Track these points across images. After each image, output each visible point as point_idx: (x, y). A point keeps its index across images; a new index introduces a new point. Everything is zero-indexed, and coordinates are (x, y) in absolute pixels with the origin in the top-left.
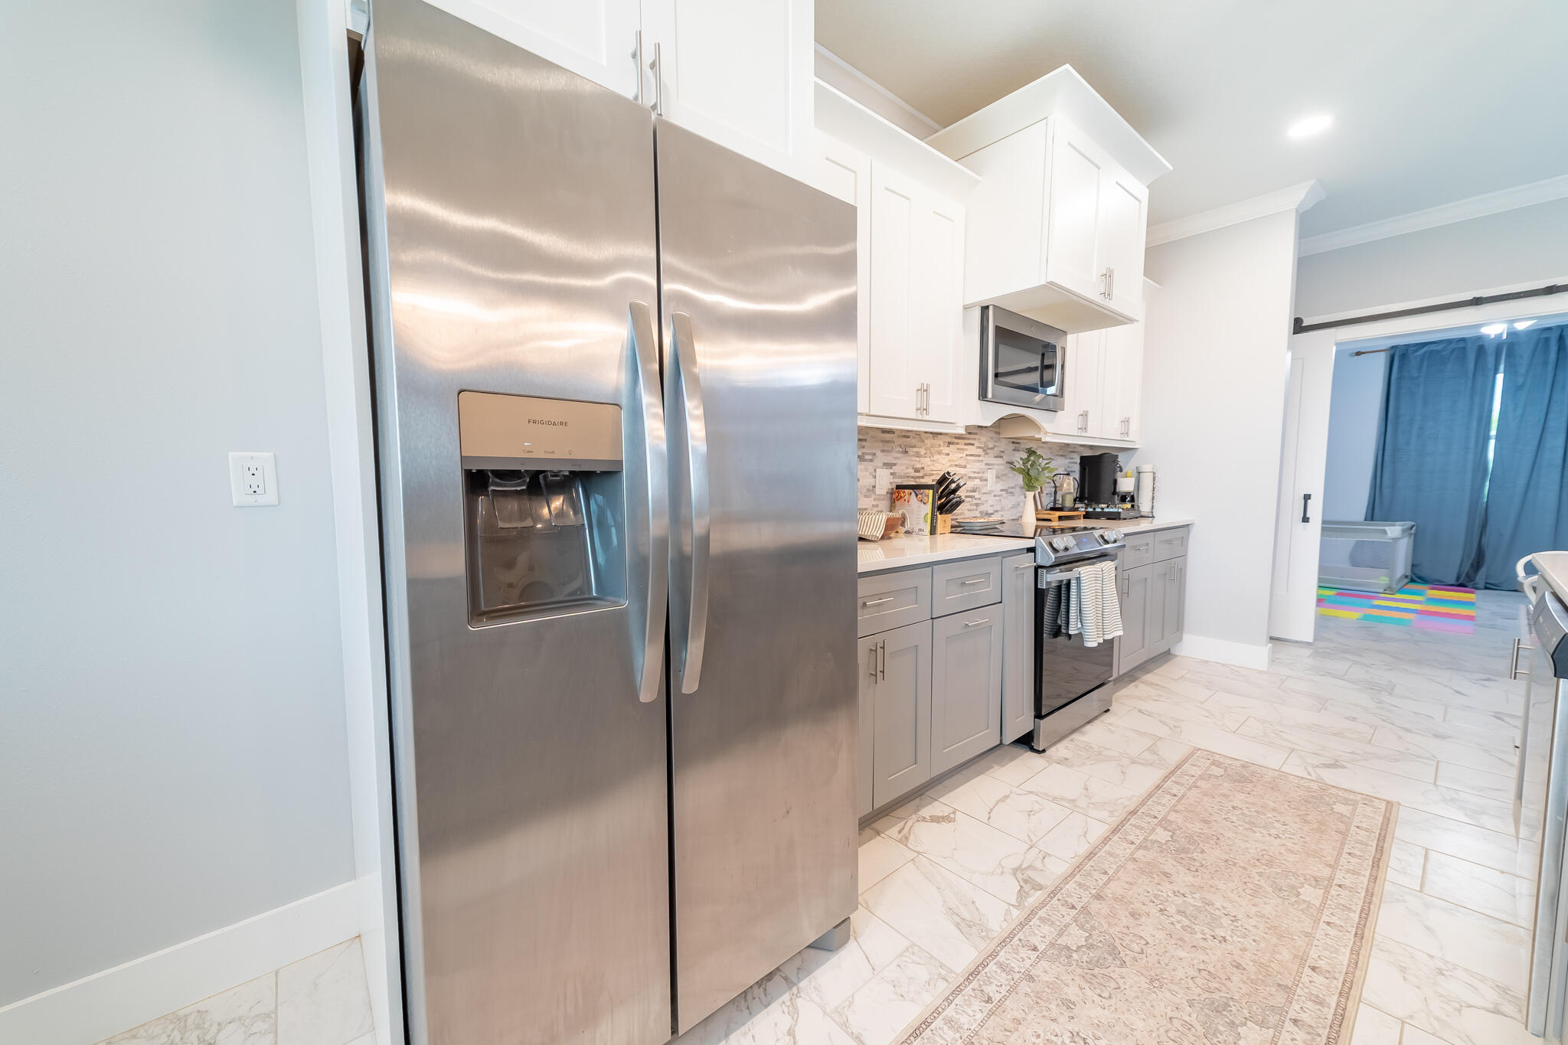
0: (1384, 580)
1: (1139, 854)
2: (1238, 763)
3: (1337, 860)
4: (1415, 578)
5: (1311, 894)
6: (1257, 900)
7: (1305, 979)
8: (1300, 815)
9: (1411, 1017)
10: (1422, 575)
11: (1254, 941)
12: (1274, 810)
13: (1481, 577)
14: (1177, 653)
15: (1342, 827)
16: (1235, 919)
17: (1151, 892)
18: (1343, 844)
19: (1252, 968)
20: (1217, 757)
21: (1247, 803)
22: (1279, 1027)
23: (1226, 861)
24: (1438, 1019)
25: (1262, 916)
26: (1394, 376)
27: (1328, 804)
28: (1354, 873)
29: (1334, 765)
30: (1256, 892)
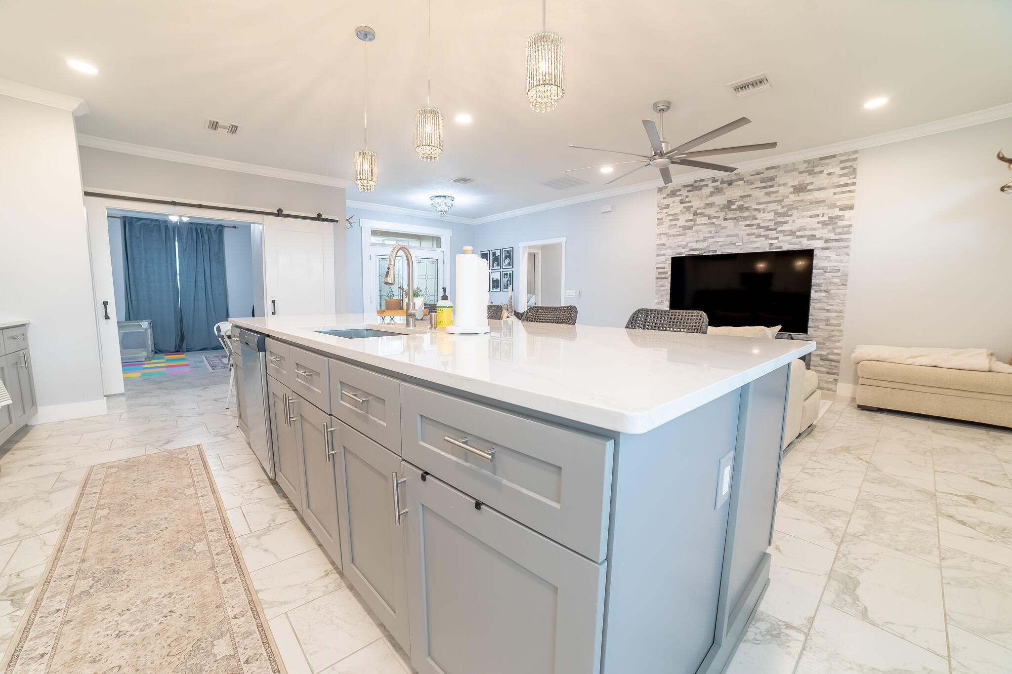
0: (144, 354)
1: (95, 528)
2: (123, 462)
3: (192, 475)
4: (157, 351)
5: (190, 491)
6: (170, 507)
7: (205, 517)
8: (167, 467)
9: (241, 504)
10: (160, 349)
11: (179, 520)
12: (154, 471)
13: (184, 346)
14: (33, 424)
15: (186, 462)
16: (166, 518)
17: (116, 537)
18: (190, 468)
19: (185, 528)
20: (108, 464)
21: (140, 475)
22: (206, 537)
23: (146, 502)
24: (248, 499)
25: (176, 510)
26: (127, 235)
27: (175, 457)
28: (200, 475)
29: (168, 442)
30: (168, 504)
